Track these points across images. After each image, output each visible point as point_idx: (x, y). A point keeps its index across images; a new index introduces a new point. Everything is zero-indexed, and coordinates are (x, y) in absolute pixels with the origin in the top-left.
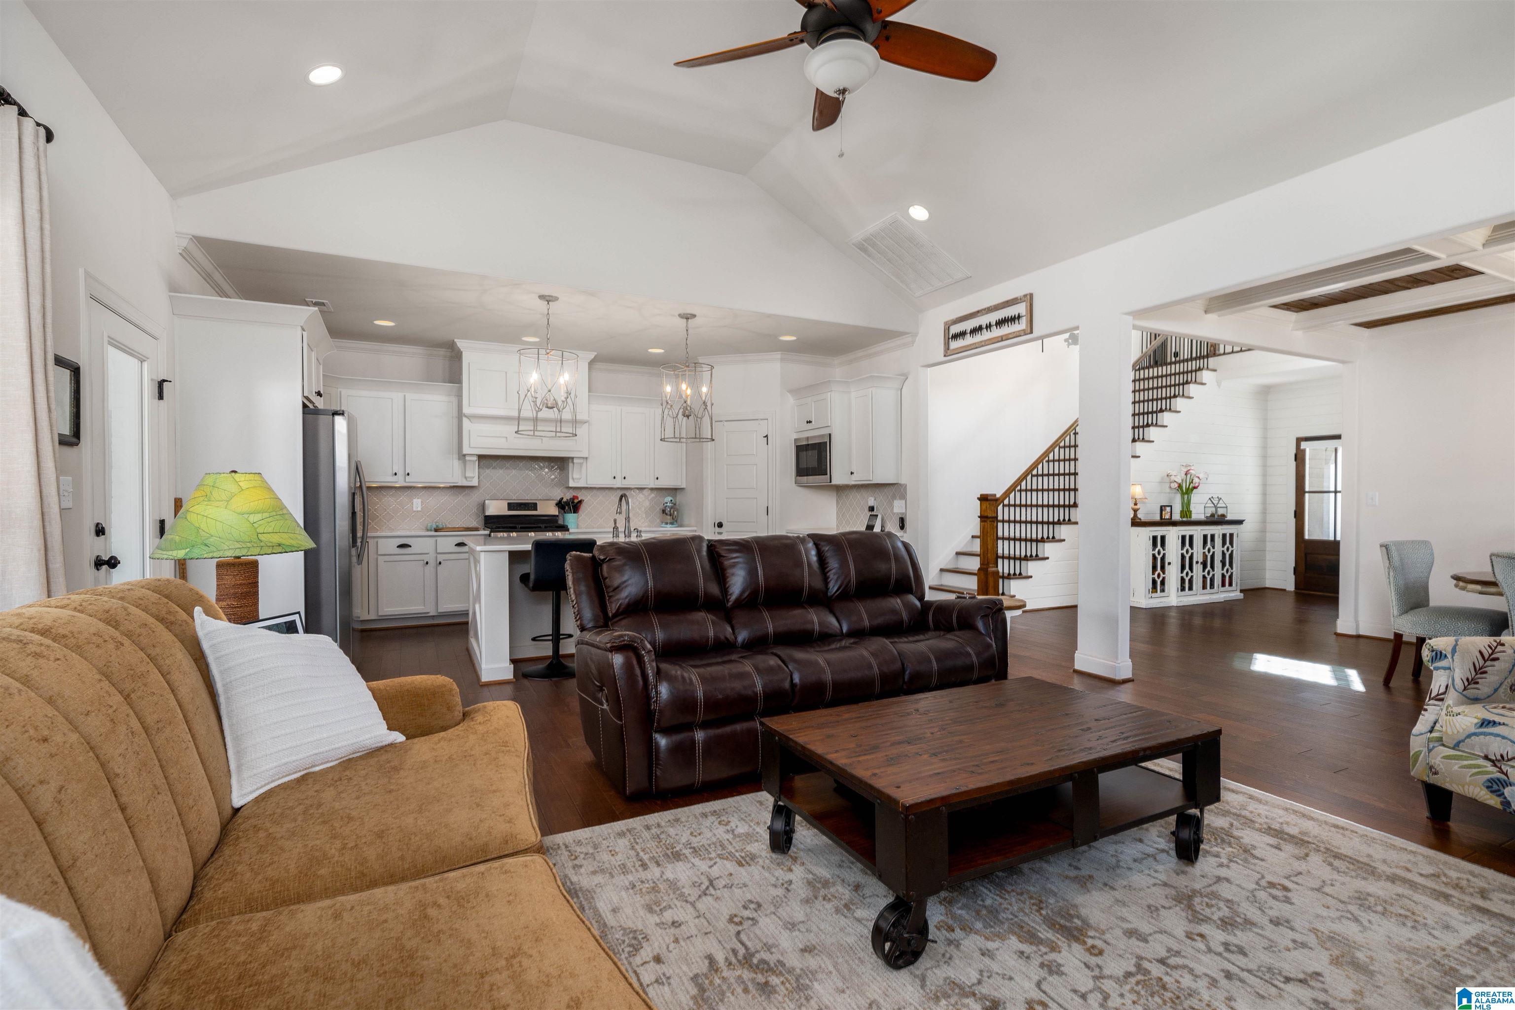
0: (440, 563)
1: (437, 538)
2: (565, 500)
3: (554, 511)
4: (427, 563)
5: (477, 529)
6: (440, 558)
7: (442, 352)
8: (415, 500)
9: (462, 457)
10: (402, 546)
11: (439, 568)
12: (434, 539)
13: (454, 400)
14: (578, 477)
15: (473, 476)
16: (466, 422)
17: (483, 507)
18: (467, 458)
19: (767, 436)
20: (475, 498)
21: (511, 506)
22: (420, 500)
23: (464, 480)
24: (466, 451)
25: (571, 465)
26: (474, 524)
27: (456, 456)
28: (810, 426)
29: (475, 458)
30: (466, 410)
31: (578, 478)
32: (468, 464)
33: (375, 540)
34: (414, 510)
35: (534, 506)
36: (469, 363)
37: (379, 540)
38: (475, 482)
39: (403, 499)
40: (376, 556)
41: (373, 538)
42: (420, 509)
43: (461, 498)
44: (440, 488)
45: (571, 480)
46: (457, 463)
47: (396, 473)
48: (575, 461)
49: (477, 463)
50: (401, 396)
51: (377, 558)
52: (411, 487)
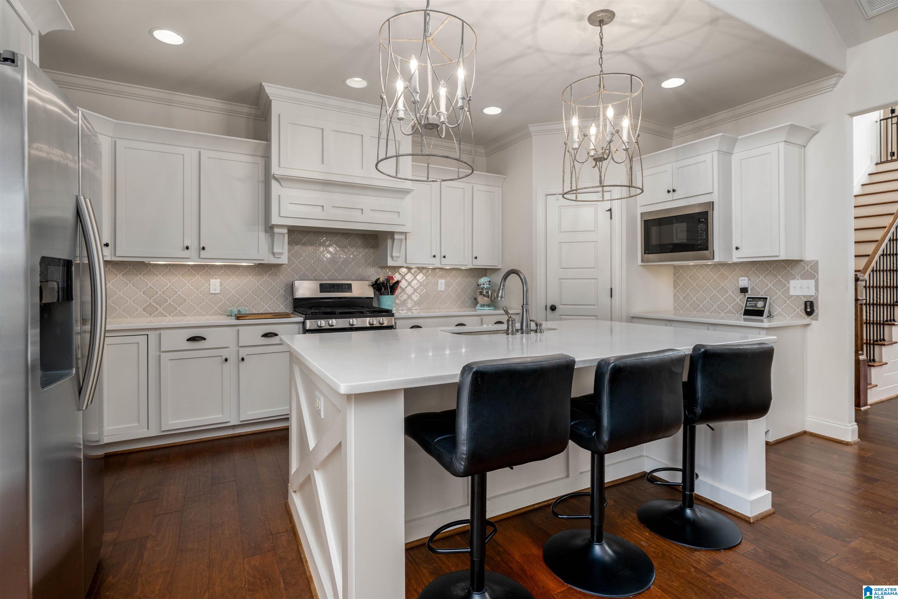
0: (243, 359)
1: (239, 328)
2: (381, 280)
3: (370, 293)
4: (226, 360)
5: (286, 315)
6: (243, 353)
7: (245, 109)
8: (212, 281)
9: (270, 229)
10: (193, 339)
11: (242, 364)
12: (236, 328)
13: (261, 161)
14: (398, 255)
16: (274, 185)
17: (291, 288)
18: (276, 230)
19: (610, 210)
20: (283, 278)
21: (323, 288)
22: (218, 281)
23: (271, 256)
24: (275, 220)
25: (389, 242)
26: (282, 308)
27: (262, 228)
28: (671, 196)
29: (285, 231)
30: (275, 170)
31: (396, 257)
32: (276, 237)
33: (158, 332)
34: (212, 292)
35: (349, 287)
36: (279, 115)
37: (162, 332)
38: (284, 260)
39: (198, 279)
40: (158, 354)
41: (156, 329)
42: (218, 291)
43: (266, 278)
44: (242, 266)
45: (389, 259)
46: (263, 236)
47: (187, 248)
48: (396, 237)
49: (286, 236)
50: (195, 152)
51: (160, 356)
52: (207, 265)
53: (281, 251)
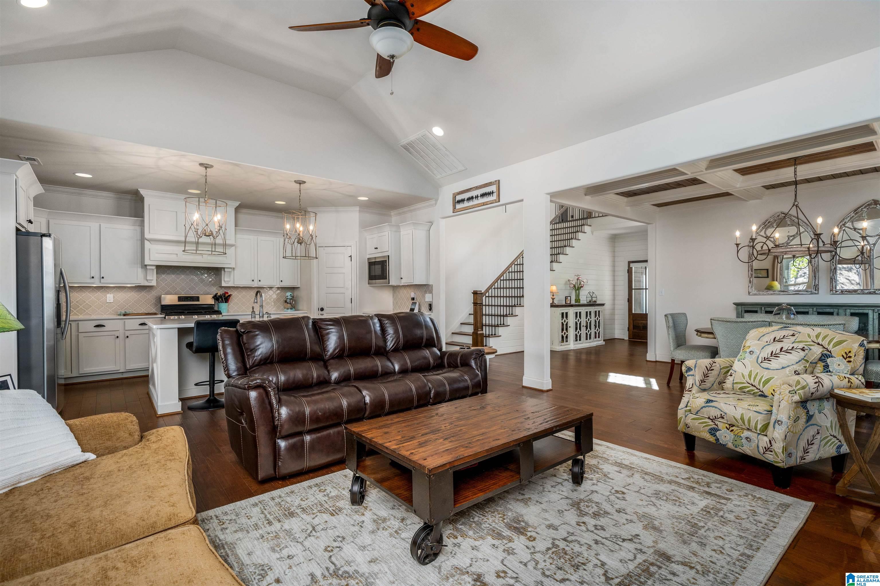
0: (127, 337)
1: (125, 320)
2: (219, 294)
3: (211, 301)
4: (118, 337)
5: (155, 314)
6: (128, 333)
7: (130, 197)
8: (108, 295)
9: (145, 267)
10: (97, 326)
11: (127, 340)
12: (123, 321)
13: (138, 229)
15: (152, 279)
16: (147, 243)
17: (159, 299)
18: (148, 267)
19: (351, 256)
20: (154, 293)
21: (180, 299)
22: (112, 295)
23: (146, 282)
24: (147, 262)
25: (223, 272)
26: (153, 310)
27: (139, 265)
28: (377, 251)
29: (154, 268)
30: (147, 236)
31: (227, 281)
32: (148, 272)
33: (77, 322)
34: (108, 301)
35: (197, 299)
36: (149, 205)
37: (80, 322)
38: (154, 283)
39: (99, 294)
40: (77, 333)
41: (75, 321)
42: (112, 301)
43: (143, 293)
44: (127, 287)
45: (223, 282)
46: (140, 270)
47: (93, 277)
48: (226, 270)
49: (155, 270)
50: (97, 225)
51: (78, 335)
52: (105, 287)
53: (151, 279)
